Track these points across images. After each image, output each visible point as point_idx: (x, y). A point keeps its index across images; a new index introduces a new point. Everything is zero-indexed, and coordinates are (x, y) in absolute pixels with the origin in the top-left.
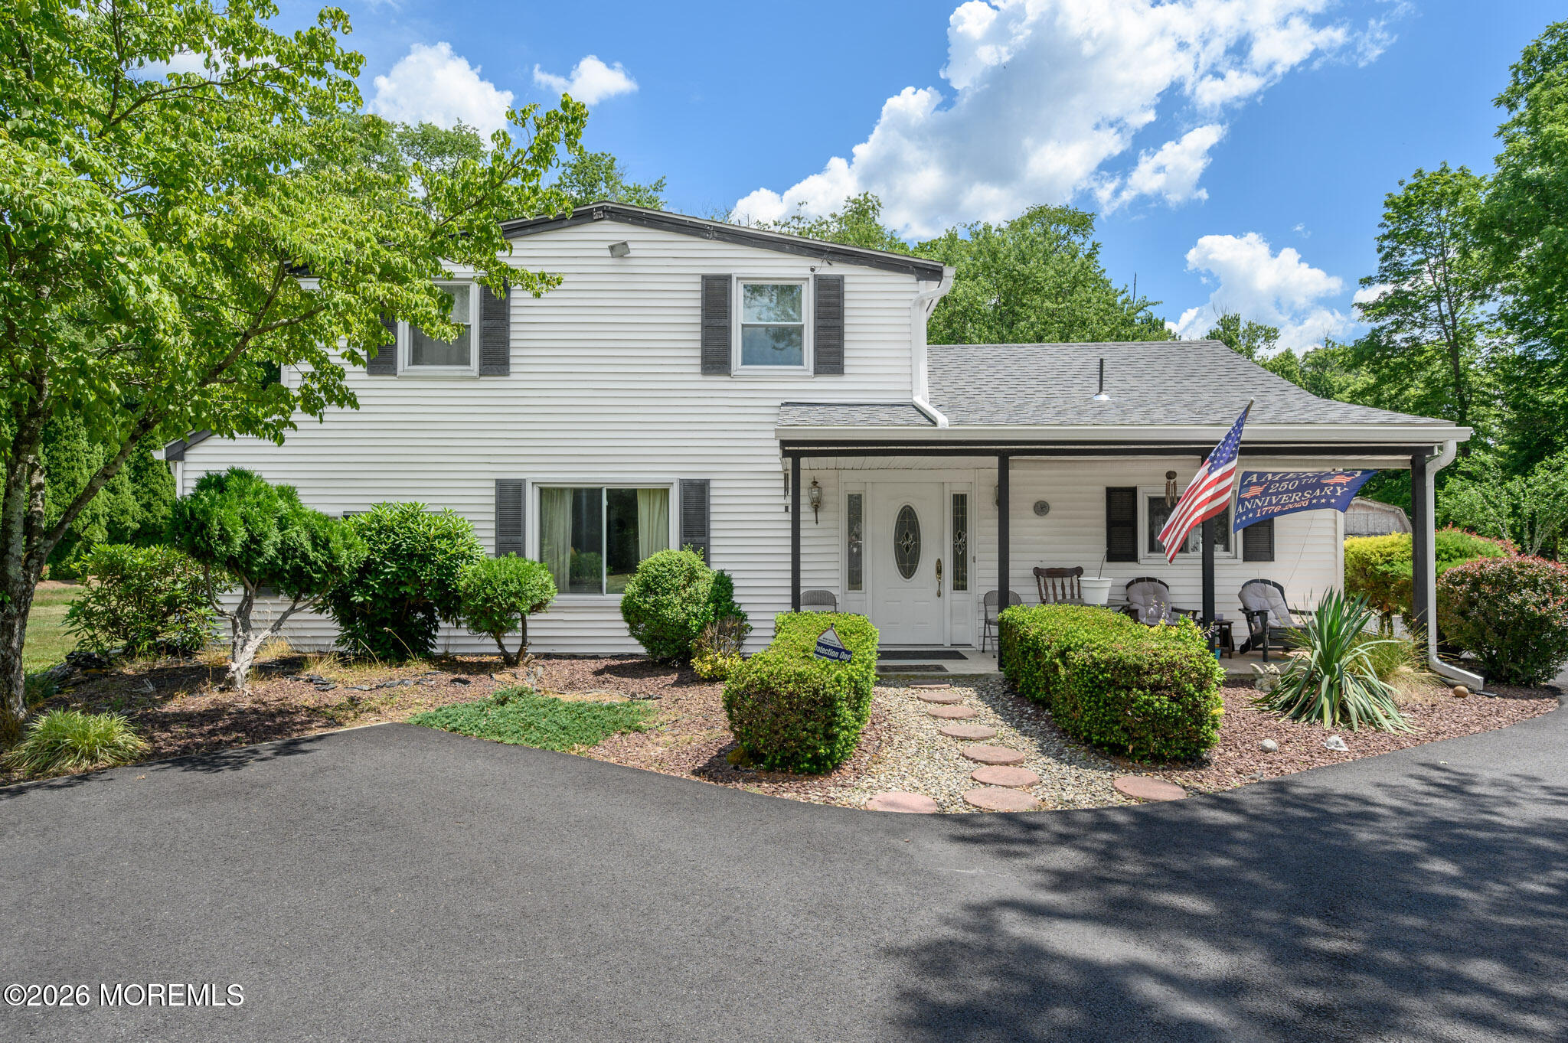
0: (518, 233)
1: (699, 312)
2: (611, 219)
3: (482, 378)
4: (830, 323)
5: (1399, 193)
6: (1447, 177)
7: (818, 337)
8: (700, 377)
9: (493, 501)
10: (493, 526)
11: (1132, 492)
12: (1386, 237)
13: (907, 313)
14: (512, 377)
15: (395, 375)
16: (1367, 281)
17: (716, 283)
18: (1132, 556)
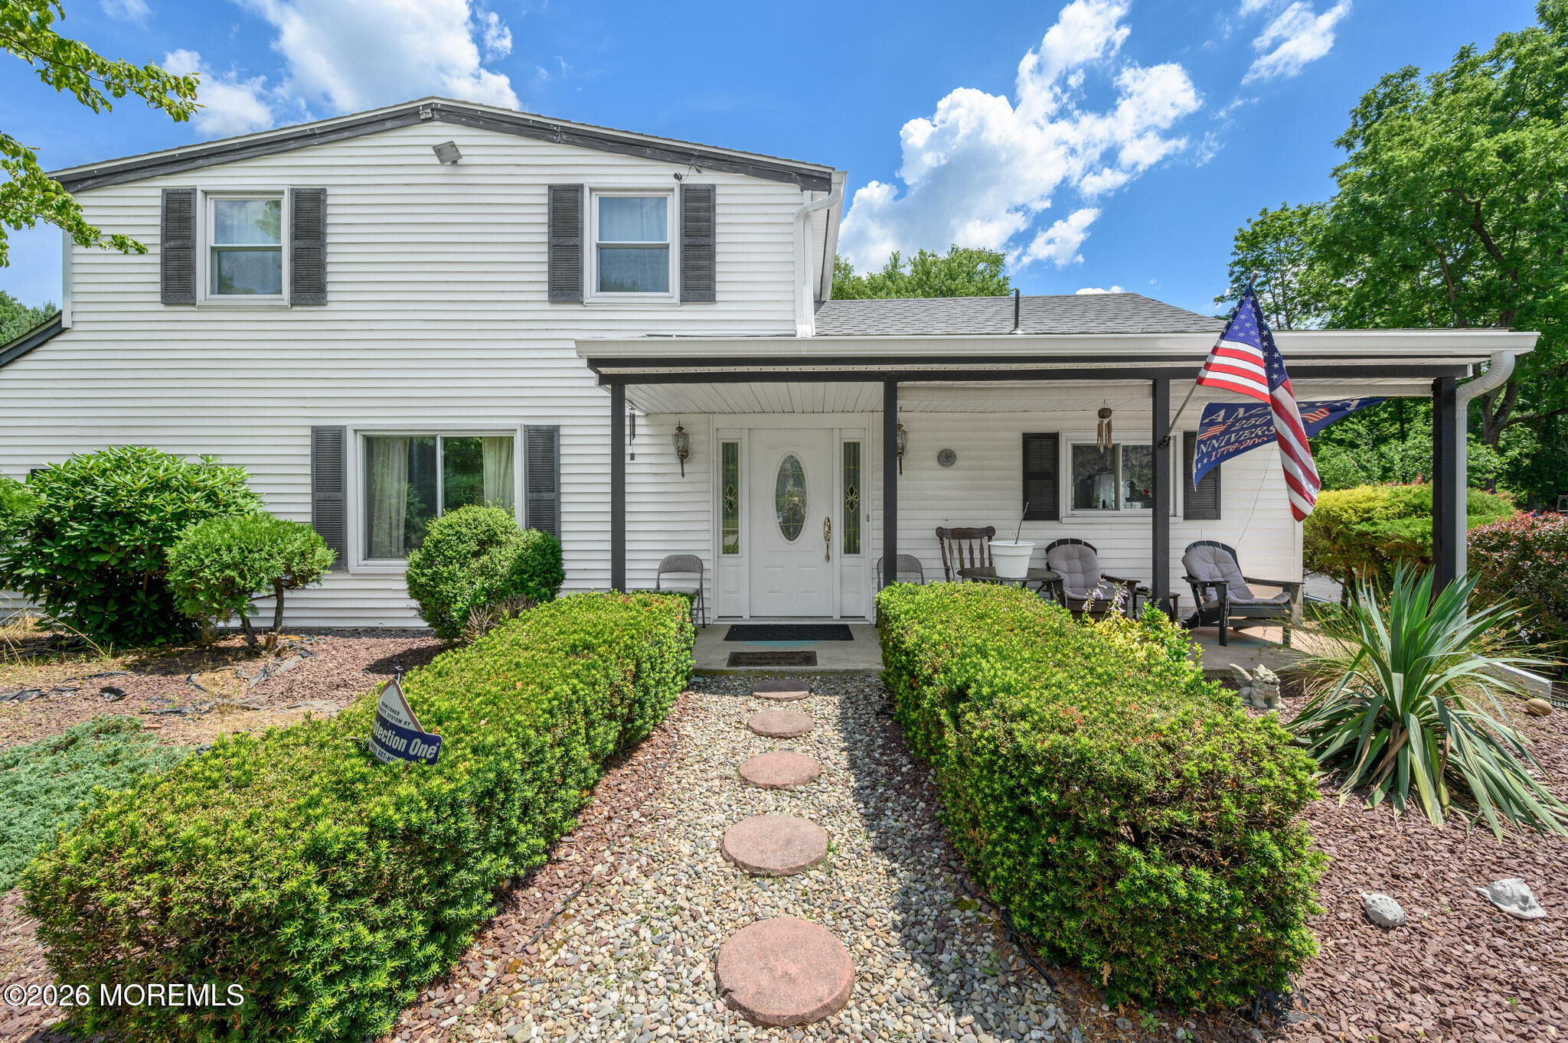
0: (333, 137)
1: (545, 229)
2: (442, 119)
3: (295, 308)
4: (700, 241)
5: (1248, 229)
6: (1288, 214)
7: (685, 258)
8: (548, 306)
9: (308, 451)
10: (309, 480)
11: (1054, 438)
12: (1236, 263)
13: (789, 229)
14: (330, 307)
15: (194, 304)
16: (1221, 299)
17: (566, 195)
18: (1053, 514)
